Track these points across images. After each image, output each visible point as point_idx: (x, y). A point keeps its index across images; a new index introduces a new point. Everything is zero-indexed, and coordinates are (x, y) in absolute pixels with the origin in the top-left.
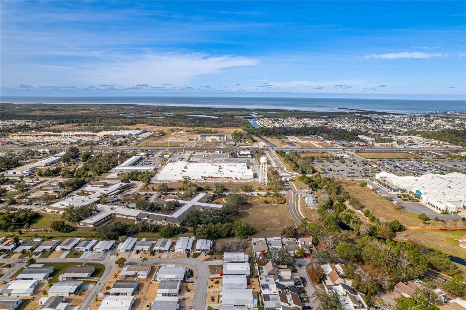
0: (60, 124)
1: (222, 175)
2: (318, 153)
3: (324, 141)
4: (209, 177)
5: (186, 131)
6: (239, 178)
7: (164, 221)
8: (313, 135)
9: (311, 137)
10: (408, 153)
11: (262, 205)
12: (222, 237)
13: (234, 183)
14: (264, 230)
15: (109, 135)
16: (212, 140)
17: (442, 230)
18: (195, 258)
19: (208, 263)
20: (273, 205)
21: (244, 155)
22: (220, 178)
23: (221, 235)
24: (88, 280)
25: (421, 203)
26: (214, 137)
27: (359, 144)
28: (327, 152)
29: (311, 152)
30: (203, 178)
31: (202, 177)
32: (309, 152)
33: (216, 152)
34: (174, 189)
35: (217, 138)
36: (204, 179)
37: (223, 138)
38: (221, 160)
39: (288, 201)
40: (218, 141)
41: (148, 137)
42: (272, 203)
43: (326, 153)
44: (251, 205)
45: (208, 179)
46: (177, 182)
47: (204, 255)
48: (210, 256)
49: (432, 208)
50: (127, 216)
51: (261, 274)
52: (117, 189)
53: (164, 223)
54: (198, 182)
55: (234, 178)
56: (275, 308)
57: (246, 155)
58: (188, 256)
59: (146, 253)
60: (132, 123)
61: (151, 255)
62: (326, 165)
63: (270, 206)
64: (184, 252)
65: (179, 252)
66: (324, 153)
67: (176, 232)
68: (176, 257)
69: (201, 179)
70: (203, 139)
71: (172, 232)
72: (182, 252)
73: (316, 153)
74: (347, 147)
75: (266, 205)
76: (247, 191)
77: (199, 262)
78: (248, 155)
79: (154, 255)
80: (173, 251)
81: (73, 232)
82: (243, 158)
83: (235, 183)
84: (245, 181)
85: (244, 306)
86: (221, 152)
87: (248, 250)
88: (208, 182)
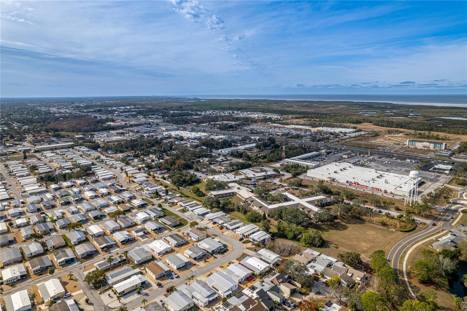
0: (297, 118)
1: (370, 184)
4: (355, 184)
5: (406, 135)
6: (389, 191)
11: (374, 225)
14: (337, 248)
15: (321, 131)
18: (244, 243)
20: (388, 230)
22: (367, 187)
24: (170, 227)
31: (347, 182)
33: (408, 160)
36: (348, 184)
39: (416, 232)
40: (432, 149)
41: (356, 136)
42: (390, 227)
44: (362, 221)
47: (252, 244)
48: (254, 247)
50: (242, 197)
51: (266, 278)
52: (263, 176)
54: (339, 185)
55: (383, 190)
58: (241, 240)
59: (217, 226)
60: (357, 122)
61: (219, 228)
63: (383, 230)
64: (241, 236)
65: (238, 235)
68: (232, 237)
69: (346, 184)
70: (412, 144)
75: (379, 227)
76: (379, 207)
77: (242, 248)
79: (221, 229)
81: (202, 197)
82: (434, 172)
83: (378, 195)
84: (392, 197)
85: (218, 290)
88: (348, 188)
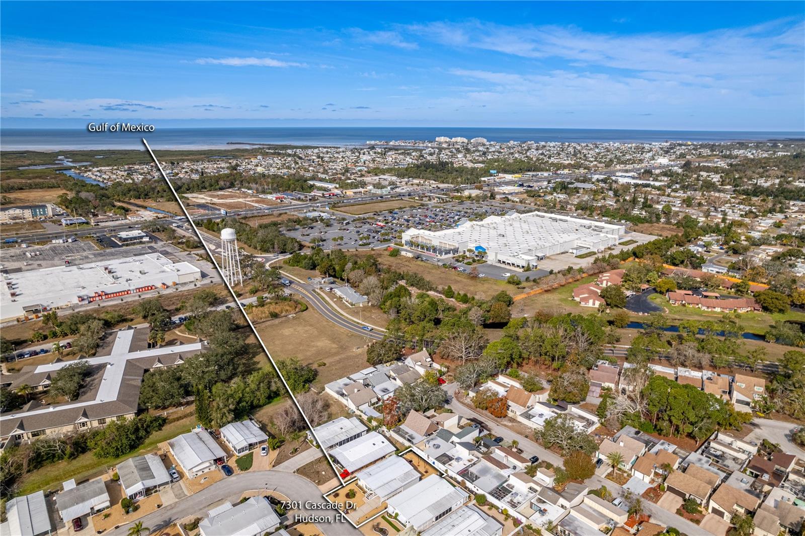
1: (129, 285)
2: (272, 216)
3: (260, 196)
4: (99, 296)
6: (170, 283)
7: (84, 420)
8: (229, 188)
9: (229, 192)
10: (402, 199)
11: (268, 323)
12: (260, 406)
13: (167, 294)
14: (325, 365)
16: (14, 218)
17: (547, 291)
18: (247, 469)
19: (287, 467)
20: (289, 318)
21: (131, 239)
22: (128, 292)
23: (255, 402)
25: (489, 262)
26: (18, 212)
27: (323, 194)
28: (286, 213)
29: (259, 216)
30: (83, 300)
31: (79, 297)
32: (256, 216)
33: (54, 241)
34: (25, 341)
35: (28, 214)
36: (86, 302)
37: (44, 211)
38: (87, 257)
39: (310, 304)
40: (31, 219)
42: (283, 314)
43: (286, 215)
45: (97, 299)
46: (16, 323)
47: (262, 453)
48: (277, 452)
49: (508, 267)
51: (413, 441)
53: (84, 424)
54: (76, 310)
55: (159, 285)
56: (501, 485)
57: (135, 238)
58: (229, 471)
59: (107, 516)
61: (128, 512)
62: (307, 233)
63: (285, 322)
64: (213, 468)
65: (200, 473)
66: (282, 216)
67: (142, 433)
68: (200, 488)
69: (80, 303)
71: (133, 437)
72: (206, 471)
73: (268, 217)
74: (308, 202)
75: (277, 321)
76: (212, 304)
77: (267, 472)
78: (141, 237)
79: (136, 509)
80: (181, 475)
82: (134, 244)
83: (170, 294)
84: (192, 286)
85: (450, 509)
86: (70, 240)
87: (333, 409)
